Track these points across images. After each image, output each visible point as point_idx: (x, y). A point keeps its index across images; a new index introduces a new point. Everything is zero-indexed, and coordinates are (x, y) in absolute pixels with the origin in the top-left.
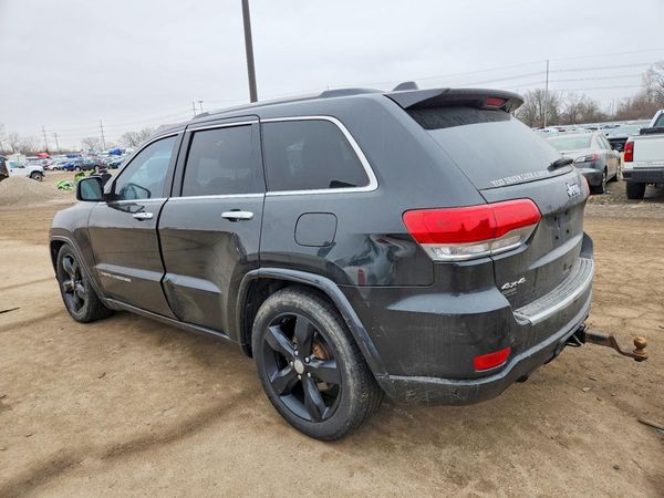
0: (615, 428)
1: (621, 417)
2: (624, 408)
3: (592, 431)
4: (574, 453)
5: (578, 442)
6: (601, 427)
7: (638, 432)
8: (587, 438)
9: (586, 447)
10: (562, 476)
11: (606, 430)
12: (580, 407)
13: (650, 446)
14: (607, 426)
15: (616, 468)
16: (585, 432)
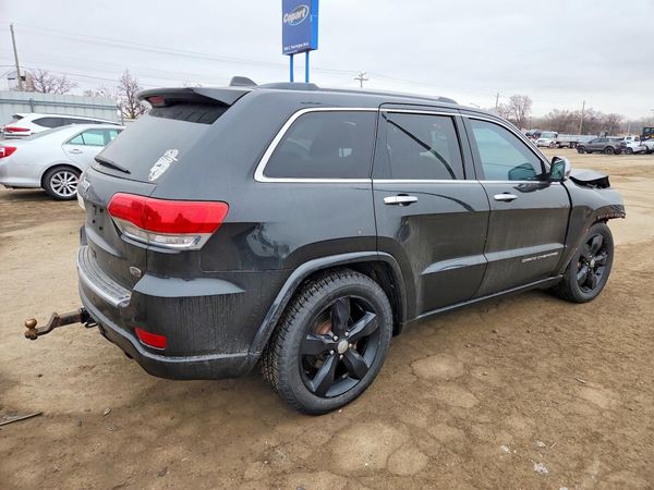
0: (58, 398)
1: (58, 407)
2: (61, 417)
3: (72, 386)
4: (72, 368)
5: (76, 375)
6: (69, 392)
7: (38, 405)
8: (72, 380)
9: (68, 375)
10: (69, 354)
11: (63, 392)
12: (96, 395)
13: (24, 402)
14: (64, 396)
15: (40, 376)
16: (76, 383)
